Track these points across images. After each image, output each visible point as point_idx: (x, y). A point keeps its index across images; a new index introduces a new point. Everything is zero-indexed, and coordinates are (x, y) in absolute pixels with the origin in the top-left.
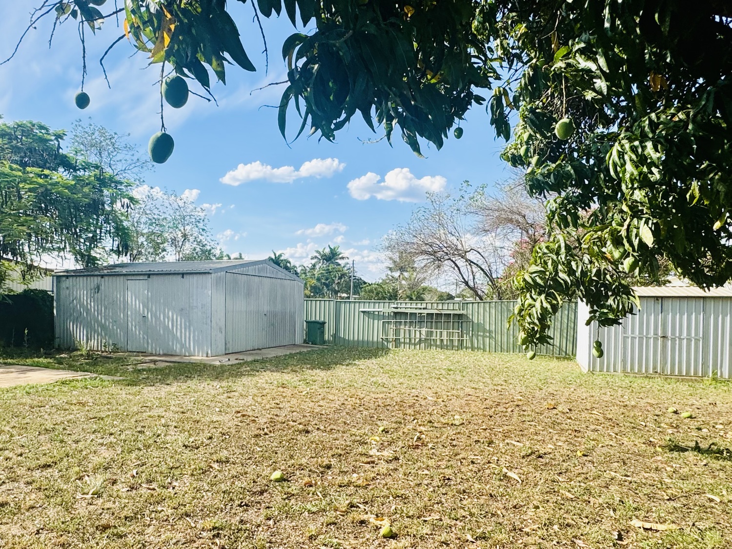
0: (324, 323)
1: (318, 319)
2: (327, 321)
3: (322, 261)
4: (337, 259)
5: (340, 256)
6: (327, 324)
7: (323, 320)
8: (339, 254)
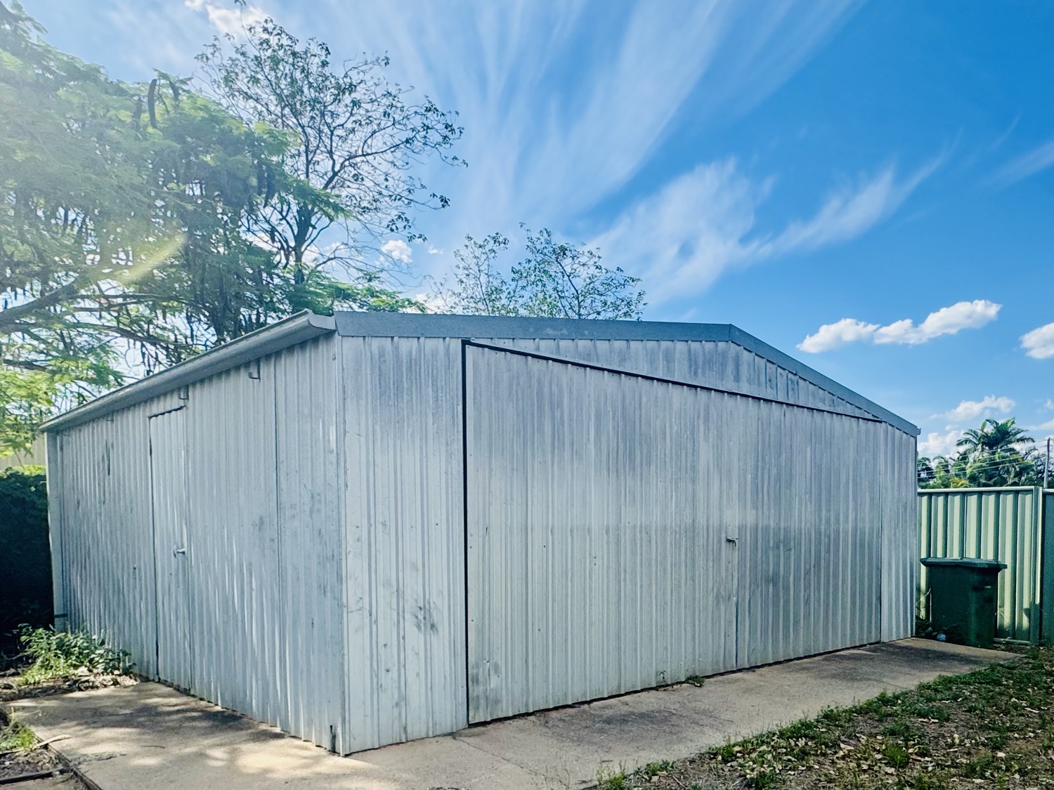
0: (995, 569)
1: (971, 554)
2: (1008, 561)
3: (980, 446)
4: (1011, 442)
5: (1019, 436)
6: (1008, 573)
7: (990, 557)
8: (1016, 434)
